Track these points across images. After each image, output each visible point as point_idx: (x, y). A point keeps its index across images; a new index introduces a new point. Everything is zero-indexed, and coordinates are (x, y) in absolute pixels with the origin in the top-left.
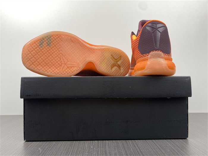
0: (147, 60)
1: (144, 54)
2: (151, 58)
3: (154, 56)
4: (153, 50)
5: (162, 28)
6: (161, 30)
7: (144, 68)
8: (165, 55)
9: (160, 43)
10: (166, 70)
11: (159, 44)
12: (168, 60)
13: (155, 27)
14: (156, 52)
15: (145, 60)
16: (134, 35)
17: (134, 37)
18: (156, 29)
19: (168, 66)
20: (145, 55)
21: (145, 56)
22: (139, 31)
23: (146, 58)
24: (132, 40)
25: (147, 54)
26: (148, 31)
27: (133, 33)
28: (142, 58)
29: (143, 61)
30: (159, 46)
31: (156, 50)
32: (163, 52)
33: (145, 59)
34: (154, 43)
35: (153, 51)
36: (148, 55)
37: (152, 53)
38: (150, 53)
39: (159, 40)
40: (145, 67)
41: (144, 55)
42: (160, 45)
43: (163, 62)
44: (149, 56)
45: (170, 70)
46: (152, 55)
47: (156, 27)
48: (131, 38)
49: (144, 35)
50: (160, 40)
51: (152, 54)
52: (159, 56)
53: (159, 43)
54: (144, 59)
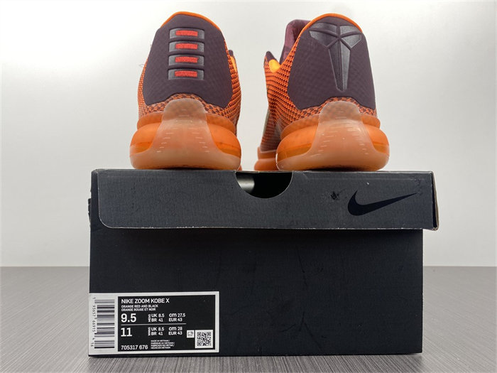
0: (316, 124)
1: (307, 108)
2: (325, 119)
3: (333, 115)
4: (331, 98)
5: (354, 37)
6: (350, 41)
7: (309, 148)
8: (364, 111)
9: (349, 76)
10: (367, 154)
11: (346, 81)
12: (371, 124)
13: (336, 34)
14: (341, 101)
15: (308, 126)
16: (273, 61)
17: (274, 66)
18: (339, 38)
19: (374, 142)
20: (308, 111)
21: (310, 114)
22: (286, 49)
23: (311, 121)
24: (269, 74)
25: (316, 108)
26: (316, 42)
27: (269, 56)
28: (300, 119)
29: (304, 127)
30: (348, 87)
31: (340, 97)
32: (358, 102)
33: (307, 123)
34: (333, 78)
35: (332, 100)
36: (316, 112)
37: (329, 105)
38: (325, 106)
39: (347, 69)
40: (311, 144)
41: (306, 112)
42: (349, 83)
43: (359, 129)
44: (322, 113)
45: (377, 152)
46: (329, 111)
47: (339, 32)
48: (266, 69)
49: (306, 54)
50: (349, 70)
51: (329, 107)
52: (349, 115)
53: (347, 78)
54: (305, 124)
